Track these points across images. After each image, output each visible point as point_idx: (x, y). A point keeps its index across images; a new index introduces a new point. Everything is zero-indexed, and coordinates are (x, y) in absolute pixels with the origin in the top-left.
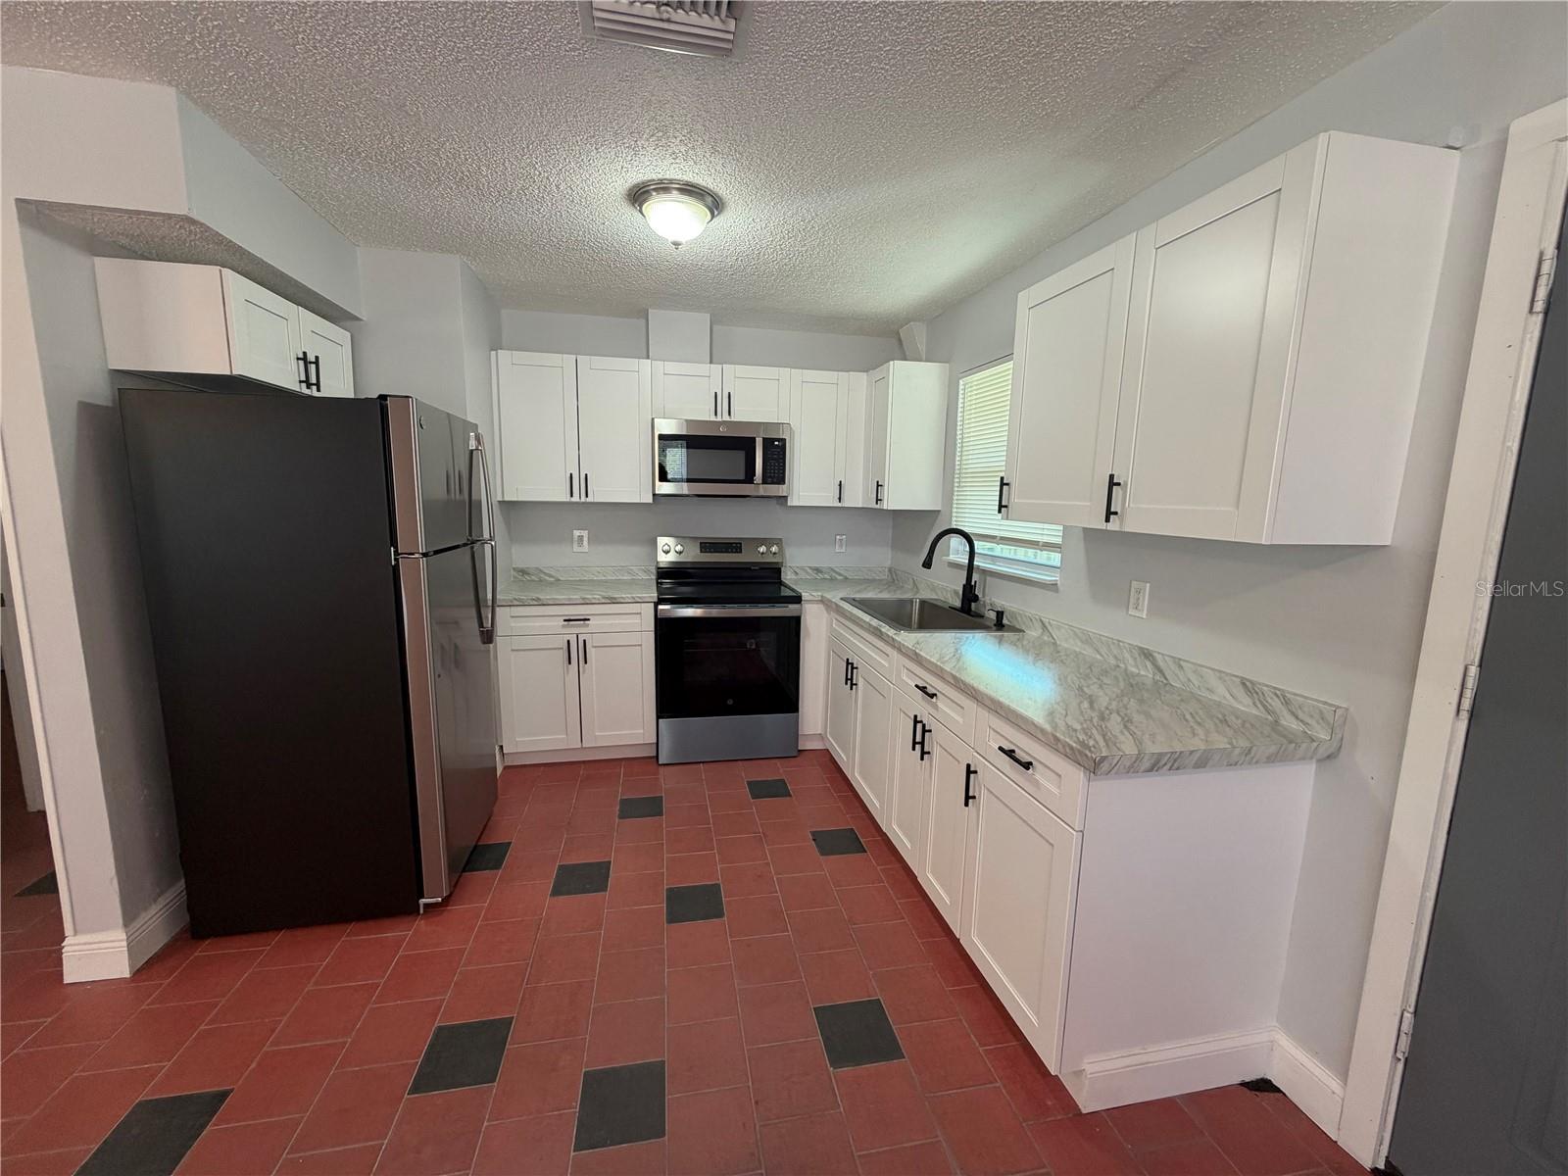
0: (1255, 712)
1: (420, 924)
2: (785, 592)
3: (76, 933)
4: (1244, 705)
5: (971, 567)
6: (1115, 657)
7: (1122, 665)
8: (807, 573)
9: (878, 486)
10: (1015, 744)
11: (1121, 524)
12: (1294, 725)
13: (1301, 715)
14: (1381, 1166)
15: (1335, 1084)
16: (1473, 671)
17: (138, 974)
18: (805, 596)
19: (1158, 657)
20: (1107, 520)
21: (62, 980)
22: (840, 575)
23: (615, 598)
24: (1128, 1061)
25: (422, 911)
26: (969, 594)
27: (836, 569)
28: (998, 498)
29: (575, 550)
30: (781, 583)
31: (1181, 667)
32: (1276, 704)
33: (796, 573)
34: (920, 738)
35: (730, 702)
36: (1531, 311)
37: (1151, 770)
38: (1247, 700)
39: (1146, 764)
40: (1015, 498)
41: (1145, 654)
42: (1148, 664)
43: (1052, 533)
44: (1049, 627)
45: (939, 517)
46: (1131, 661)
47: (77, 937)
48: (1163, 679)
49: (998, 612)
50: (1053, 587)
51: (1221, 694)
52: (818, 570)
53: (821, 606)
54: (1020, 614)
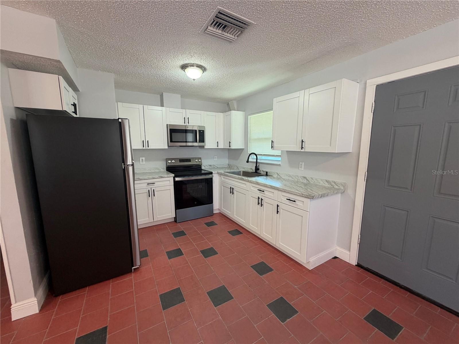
0: (329, 186)
1: (133, 275)
2: (203, 172)
3: (16, 302)
4: (327, 185)
5: (257, 162)
6: (297, 179)
7: (299, 181)
8: (208, 167)
9: (230, 142)
10: (289, 197)
11: (304, 150)
12: (337, 187)
13: (338, 185)
14: (357, 264)
15: (348, 253)
16: (366, 173)
17: (40, 311)
18: (213, 172)
19: (307, 178)
20: (302, 149)
21: (11, 320)
22: (216, 166)
23: (162, 176)
24: (316, 257)
25: (133, 271)
26: (257, 169)
27: (215, 165)
28: (271, 145)
29: (141, 164)
30: (202, 170)
31: (313, 179)
32: (333, 184)
33: (205, 167)
34: (260, 202)
35: (196, 203)
36: (372, 112)
37: (320, 197)
38: (327, 184)
39: (320, 196)
40: (275, 145)
41: (304, 178)
42: (305, 179)
43: (278, 153)
44: (279, 174)
45: (244, 150)
46: (301, 179)
47: (17, 304)
48: (309, 182)
49: (266, 172)
50: (279, 165)
51: (322, 183)
52: (210, 166)
53: (217, 175)
54: (271, 172)
